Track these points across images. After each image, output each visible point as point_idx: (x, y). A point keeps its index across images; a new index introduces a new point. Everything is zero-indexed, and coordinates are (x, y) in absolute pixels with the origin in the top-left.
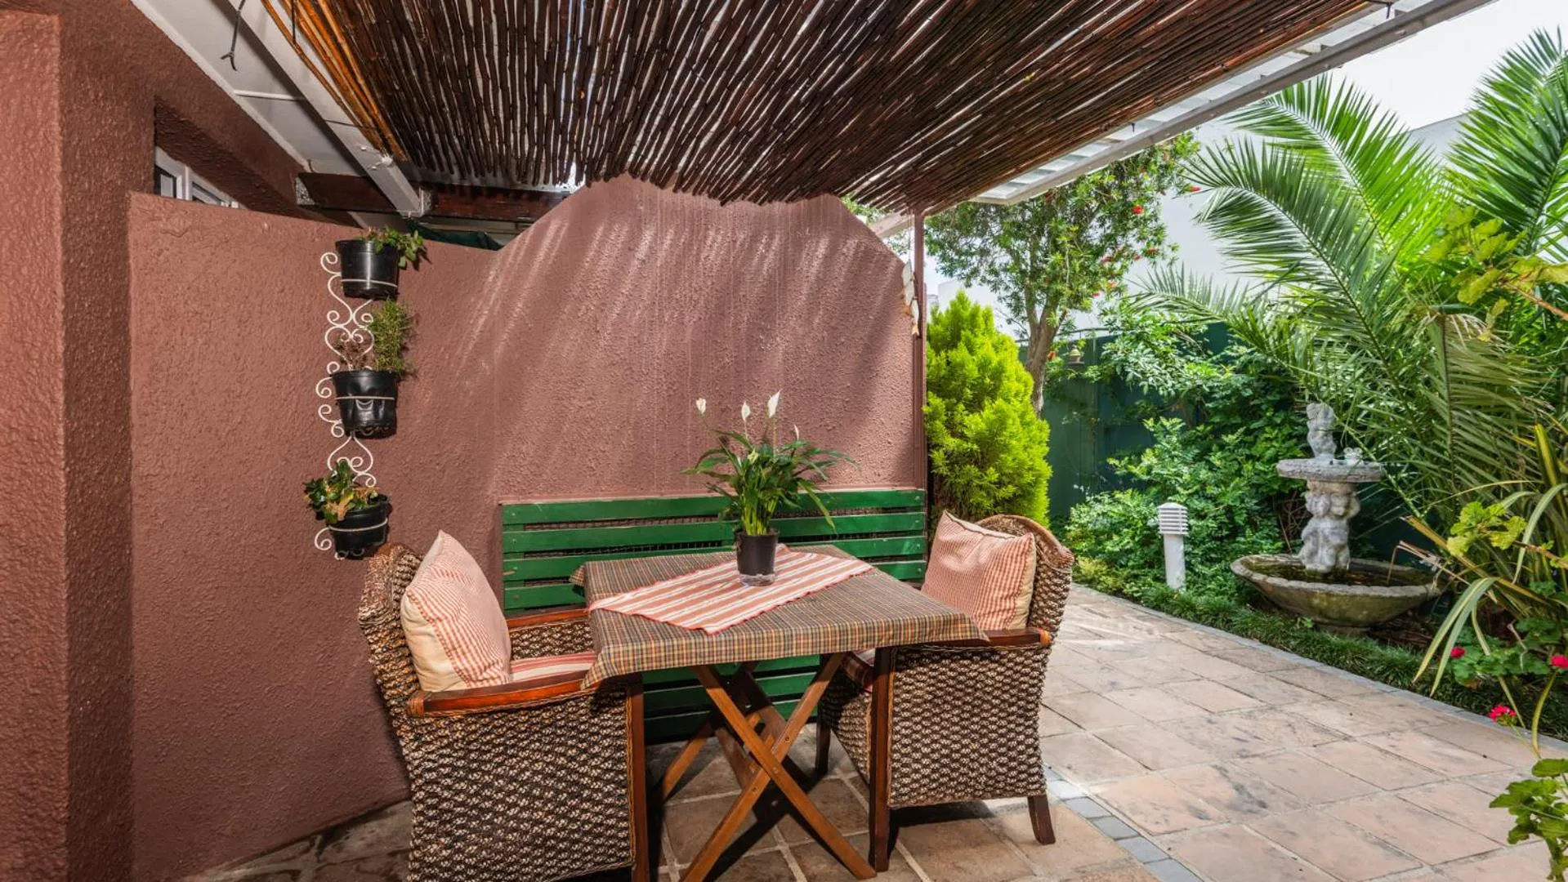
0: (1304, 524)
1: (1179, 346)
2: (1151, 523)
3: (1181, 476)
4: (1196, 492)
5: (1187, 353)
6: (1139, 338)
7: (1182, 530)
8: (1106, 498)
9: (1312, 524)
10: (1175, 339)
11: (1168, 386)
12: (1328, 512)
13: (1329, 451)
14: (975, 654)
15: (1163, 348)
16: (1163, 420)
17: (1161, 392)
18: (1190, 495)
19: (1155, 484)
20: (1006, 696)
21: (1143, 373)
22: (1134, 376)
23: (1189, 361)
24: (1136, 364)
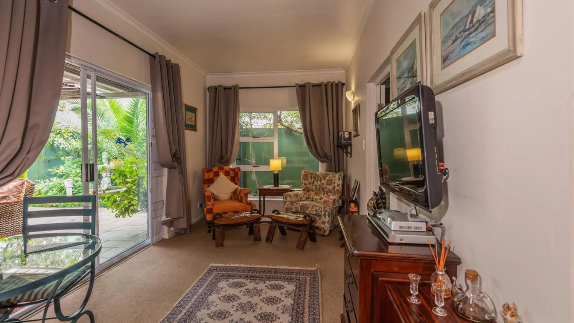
0: (101, 180)
1: (72, 136)
2: (62, 185)
3: (72, 172)
4: (76, 176)
5: (75, 138)
6: (58, 133)
7: (71, 186)
8: (48, 181)
9: (103, 179)
10: (71, 134)
11: (69, 147)
12: (106, 176)
13: (107, 163)
14: (10, 205)
15: (67, 137)
16: (66, 157)
17: (66, 149)
18: (75, 177)
19: (64, 175)
20: (18, 214)
21: (60, 144)
22: (57, 145)
23: (75, 141)
24: (57, 141)
